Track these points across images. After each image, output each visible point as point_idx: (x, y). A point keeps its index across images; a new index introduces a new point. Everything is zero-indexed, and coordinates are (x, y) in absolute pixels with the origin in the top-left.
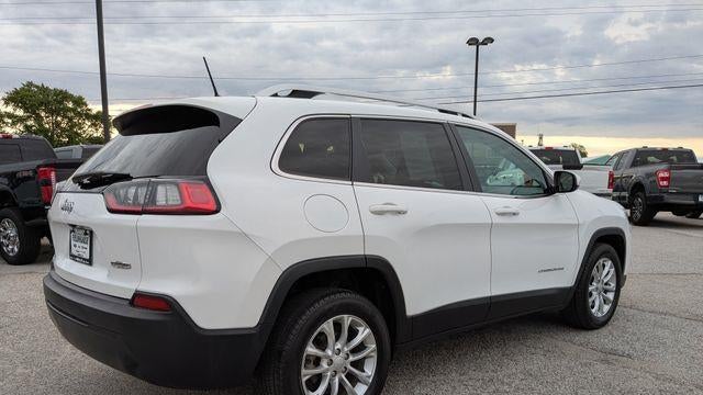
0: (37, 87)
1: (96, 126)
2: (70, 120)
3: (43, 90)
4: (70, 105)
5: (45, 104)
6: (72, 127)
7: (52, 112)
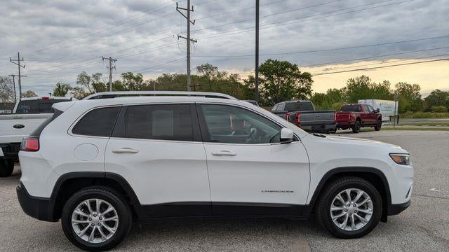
0: (273, 61)
1: (302, 81)
2: (289, 79)
3: (276, 63)
4: (290, 70)
5: (276, 71)
6: (288, 83)
7: (279, 75)
